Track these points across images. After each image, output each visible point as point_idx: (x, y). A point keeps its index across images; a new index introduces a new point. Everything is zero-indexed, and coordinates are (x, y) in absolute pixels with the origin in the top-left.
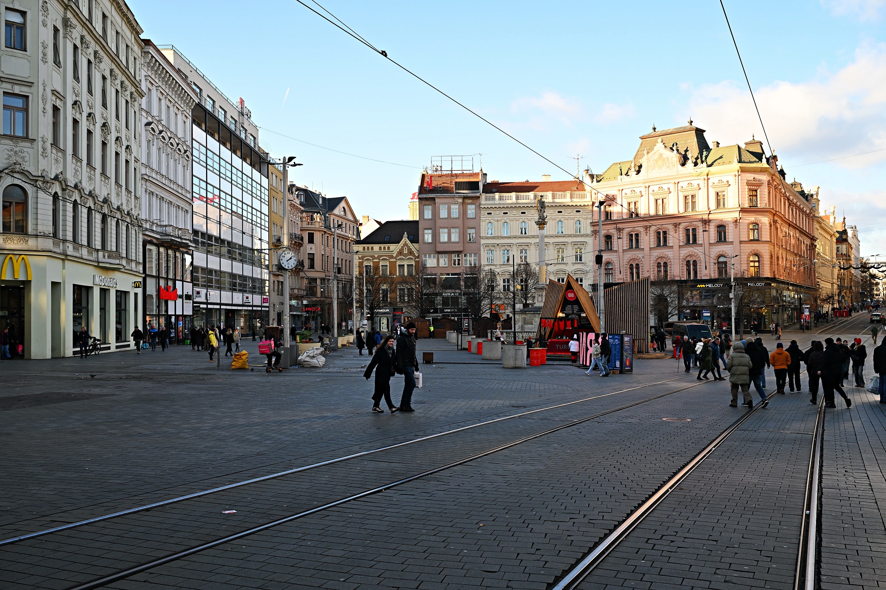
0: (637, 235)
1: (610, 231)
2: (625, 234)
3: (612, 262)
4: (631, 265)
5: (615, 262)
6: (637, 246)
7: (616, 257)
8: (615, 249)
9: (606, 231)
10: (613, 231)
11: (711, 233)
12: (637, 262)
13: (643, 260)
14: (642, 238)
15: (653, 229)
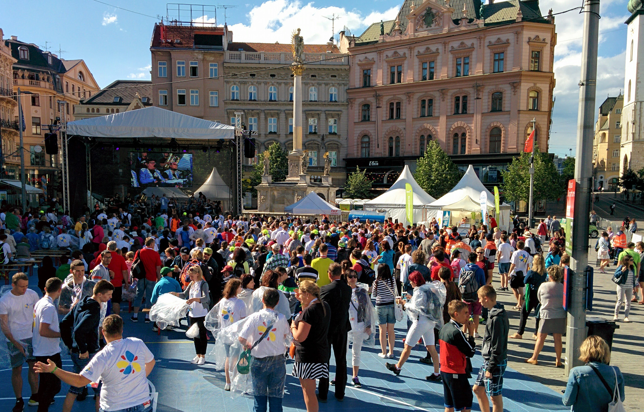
0: (398, 104)
1: (368, 99)
2: (384, 103)
3: (369, 134)
4: (391, 138)
5: (372, 134)
6: (398, 116)
7: (374, 128)
8: (373, 119)
9: (363, 99)
10: (371, 100)
11: (484, 101)
12: (397, 135)
13: (404, 132)
14: (404, 108)
15: (417, 96)
